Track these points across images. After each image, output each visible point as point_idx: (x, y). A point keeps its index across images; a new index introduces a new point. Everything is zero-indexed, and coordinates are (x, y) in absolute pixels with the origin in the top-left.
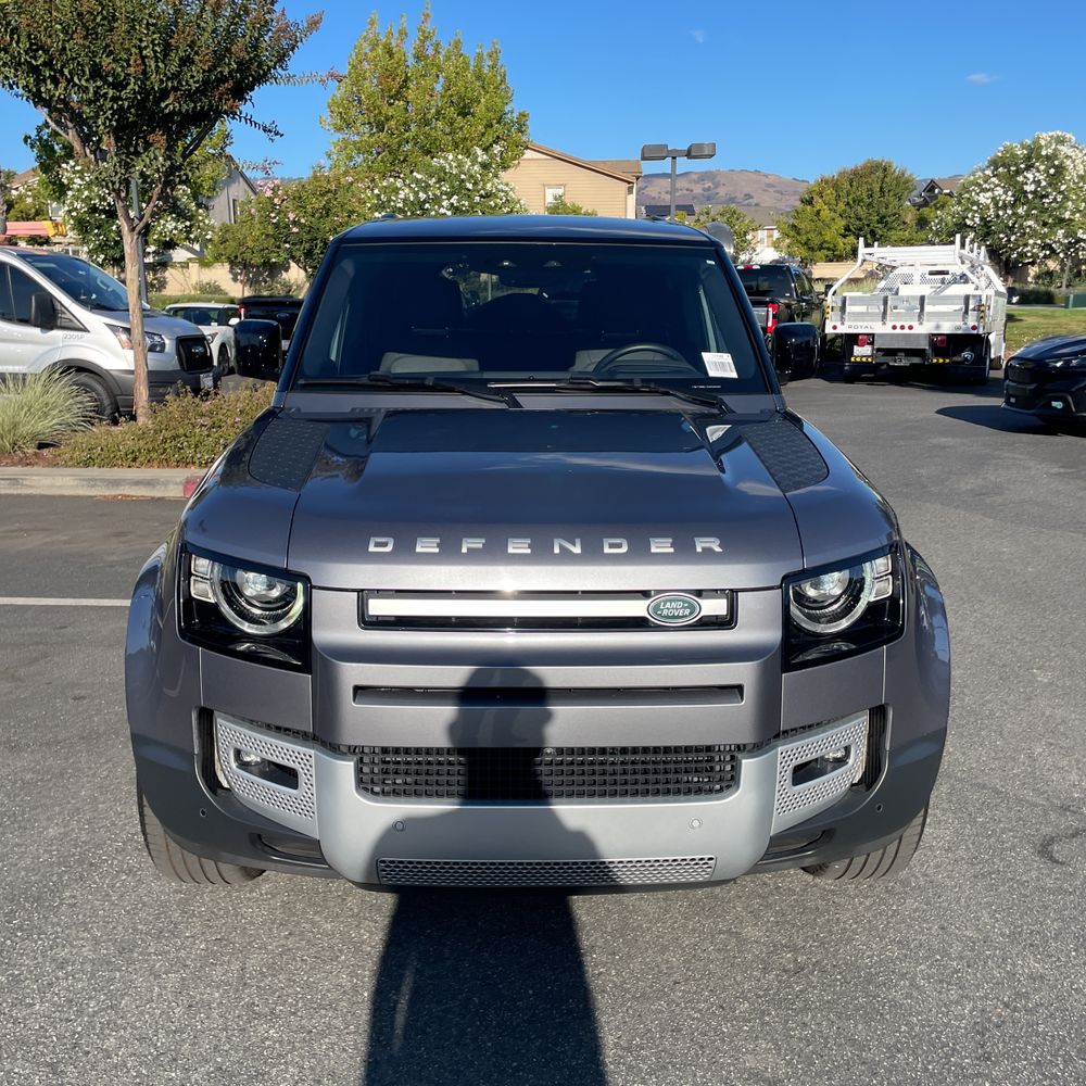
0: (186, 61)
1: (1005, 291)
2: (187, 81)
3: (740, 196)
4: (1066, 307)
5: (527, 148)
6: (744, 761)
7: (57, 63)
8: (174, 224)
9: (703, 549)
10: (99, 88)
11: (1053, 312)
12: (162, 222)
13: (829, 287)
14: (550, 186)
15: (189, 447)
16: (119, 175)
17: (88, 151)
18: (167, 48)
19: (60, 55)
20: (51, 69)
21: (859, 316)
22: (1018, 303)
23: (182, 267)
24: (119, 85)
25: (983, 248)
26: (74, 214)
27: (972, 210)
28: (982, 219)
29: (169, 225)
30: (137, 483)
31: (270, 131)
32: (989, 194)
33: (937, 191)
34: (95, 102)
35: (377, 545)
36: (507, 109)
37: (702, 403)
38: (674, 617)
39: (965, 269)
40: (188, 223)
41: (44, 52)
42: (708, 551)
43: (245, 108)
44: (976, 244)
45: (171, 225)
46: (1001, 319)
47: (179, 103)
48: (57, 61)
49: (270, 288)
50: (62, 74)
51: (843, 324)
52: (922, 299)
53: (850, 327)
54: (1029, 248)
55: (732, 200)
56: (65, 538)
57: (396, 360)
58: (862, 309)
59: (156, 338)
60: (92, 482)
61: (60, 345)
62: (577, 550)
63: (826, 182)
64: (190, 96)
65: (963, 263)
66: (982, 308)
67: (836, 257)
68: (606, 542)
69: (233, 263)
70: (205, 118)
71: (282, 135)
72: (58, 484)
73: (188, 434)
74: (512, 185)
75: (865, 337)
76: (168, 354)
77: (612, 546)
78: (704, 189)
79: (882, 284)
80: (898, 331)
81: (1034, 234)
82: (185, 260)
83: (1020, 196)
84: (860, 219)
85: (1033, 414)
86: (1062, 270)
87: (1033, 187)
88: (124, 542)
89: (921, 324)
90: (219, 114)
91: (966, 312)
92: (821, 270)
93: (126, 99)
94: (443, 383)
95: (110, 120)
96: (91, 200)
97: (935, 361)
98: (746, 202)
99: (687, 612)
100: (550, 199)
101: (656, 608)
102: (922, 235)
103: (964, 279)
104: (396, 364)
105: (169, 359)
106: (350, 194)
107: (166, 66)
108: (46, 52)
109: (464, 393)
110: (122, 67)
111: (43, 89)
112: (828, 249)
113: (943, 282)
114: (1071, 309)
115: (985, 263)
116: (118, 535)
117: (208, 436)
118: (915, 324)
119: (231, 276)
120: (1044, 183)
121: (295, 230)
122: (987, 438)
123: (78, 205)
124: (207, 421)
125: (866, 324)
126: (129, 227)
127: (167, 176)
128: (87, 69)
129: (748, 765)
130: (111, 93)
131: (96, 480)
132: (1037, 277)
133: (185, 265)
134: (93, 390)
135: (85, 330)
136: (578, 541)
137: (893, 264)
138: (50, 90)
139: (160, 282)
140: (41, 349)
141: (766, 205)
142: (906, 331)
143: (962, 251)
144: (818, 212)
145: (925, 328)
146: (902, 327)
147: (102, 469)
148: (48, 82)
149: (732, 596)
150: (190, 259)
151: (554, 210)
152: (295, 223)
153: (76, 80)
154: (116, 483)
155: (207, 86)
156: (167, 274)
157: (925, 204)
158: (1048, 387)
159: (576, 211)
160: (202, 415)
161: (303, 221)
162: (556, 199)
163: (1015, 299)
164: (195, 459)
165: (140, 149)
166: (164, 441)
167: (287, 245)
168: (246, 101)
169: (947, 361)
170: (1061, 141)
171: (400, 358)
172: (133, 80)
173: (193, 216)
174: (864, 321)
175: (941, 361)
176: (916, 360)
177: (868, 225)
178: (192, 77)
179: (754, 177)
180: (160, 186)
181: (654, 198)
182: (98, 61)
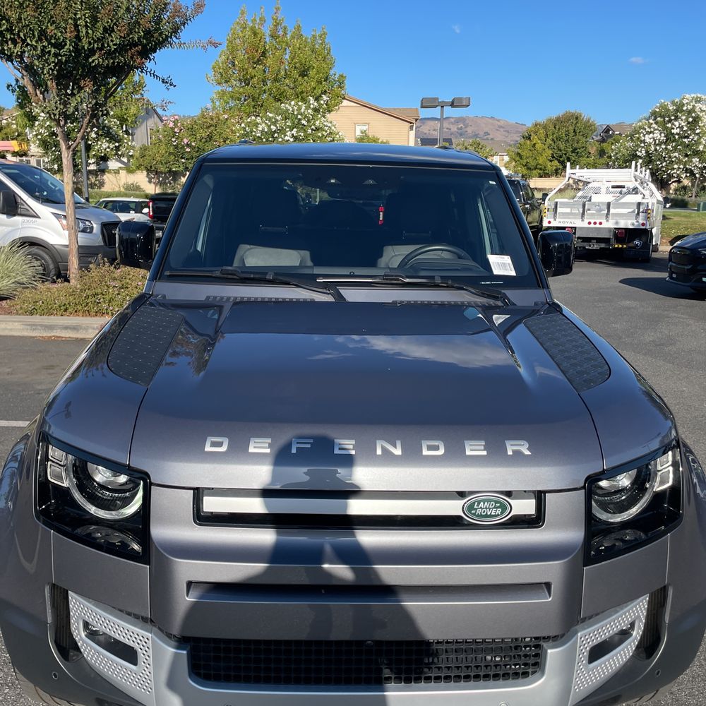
0: (108, 30)
1: (662, 200)
2: (108, 44)
3: (482, 133)
4: (698, 210)
5: (344, 98)
6: (549, 651)
7: (15, 29)
8: (107, 145)
9: (513, 451)
10: (44, 47)
11: (690, 213)
12: (99, 143)
13: (545, 195)
14: (359, 124)
15: (105, 302)
16: (59, 110)
17: (38, 92)
18: (95, 19)
19: (17, 23)
20: (12, 33)
21: (565, 215)
22: (670, 207)
23: (115, 173)
24: (59, 46)
25: (648, 171)
26: (39, 137)
27: (640, 147)
28: (647, 152)
29: (104, 145)
30: (66, 328)
31: (167, 82)
32: (651, 135)
33: (611, 132)
34: (41, 57)
35: (214, 444)
36: (332, 72)
37: (489, 296)
38: (486, 516)
39: (637, 184)
40: (117, 144)
41: (6, 21)
42: (517, 454)
43: (149, 65)
44: (644, 168)
45: (105, 145)
46: (660, 218)
47: (103, 59)
48: (16, 27)
49: (173, 188)
50: (19, 37)
51: (555, 220)
52: (609, 204)
53: (560, 222)
54: (675, 171)
55: (476, 136)
56: (9, 370)
57: (249, 249)
58: (568, 210)
59: (87, 223)
60: (34, 326)
61: (20, 227)
62: (397, 451)
63: (540, 125)
64: (110, 54)
65: (636, 180)
66: (649, 211)
67: (545, 174)
68: (425, 444)
69: (149, 170)
70: (121, 71)
71: (175, 86)
72: (9, 327)
73: (104, 293)
74: (334, 123)
75: (570, 229)
76: (95, 234)
77: (430, 448)
78: (458, 128)
79: (580, 194)
80: (592, 225)
81: (680, 162)
82: (116, 168)
83: (669, 137)
84: (561, 150)
85: (688, 286)
86: (693, 186)
87: (678, 131)
88: (50, 374)
89: (607, 221)
90: (132, 68)
91: (638, 214)
92: (535, 183)
93: (64, 56)
94: (280, 278)
95: (53, 70)
96: (51, 127)
97: (616, 246)
98: (485, 137)
99: (499, 511)
100: (358, 133)
101: (471, 507)
102: (602, 161)
103: (635, 191)
104: (247, 253)
105: (96, 238)
106: (225, 127)
107: (93, 32)
108: (8, 21)
109: (298, 286)
110: (61, 32)
111: (6, 48)
112: (541, 169)
113: (621, 193)
114: (701, 211)
115: (649, 181)
116: (47, 368)
117: (118, 294)
118: (604, 221)
119: (147, 179)
120: (685, 128)
121: (188, 150)
122: (658, 302)
123: (42, 131)
124: (118, 284)
125: (570, 220)
126: (66, 145)
127: (93, 111)
128: (36, 33)
129: (553, 654)
130: (53, 50)
131: (36, 325)
132: (676, 190)
133: (117, 172)
134: (43, 258)
135: (37, 217)
136: (399, 444)
137: (588, 180)
138: (10, 49)
139: (100, 182)
140: (6, 229)
141: (498, 139)
142: (598, 226)
143: (636, 173)
144: (535, 144)
145: (610, 224)
146: (595, 223)
147: (42, 317)
148: (10, 42)
149: (540, 496)
150: (120, 168)
151: (361, 140)
152: (188, 145)
153: (28, 41)
154: (51, 327)
155: (122, 48)
156: (105, 177)
157: (603, 141)
158: (699, 268)
159: (375, 140)
160: (115, 279)
161: (193, 144)
162: (362, 132)
163: (668, 205)
164: (109, 311)
165: (75, 92)
166: (87, 297)
167: (183, 160)
168: (150, 60)
169: (625, 246)
170: (698, 100)
171: (251, 248)
172: (68, 42)
173: (121, 139)
174: (570, 218)
175: (620, 246)
176: (603, 245)
177: (565, 154)
178: (112, 41)
179: (491, 121)
180: (88, 117)
181: (425, 134)
182: (44, 28)
